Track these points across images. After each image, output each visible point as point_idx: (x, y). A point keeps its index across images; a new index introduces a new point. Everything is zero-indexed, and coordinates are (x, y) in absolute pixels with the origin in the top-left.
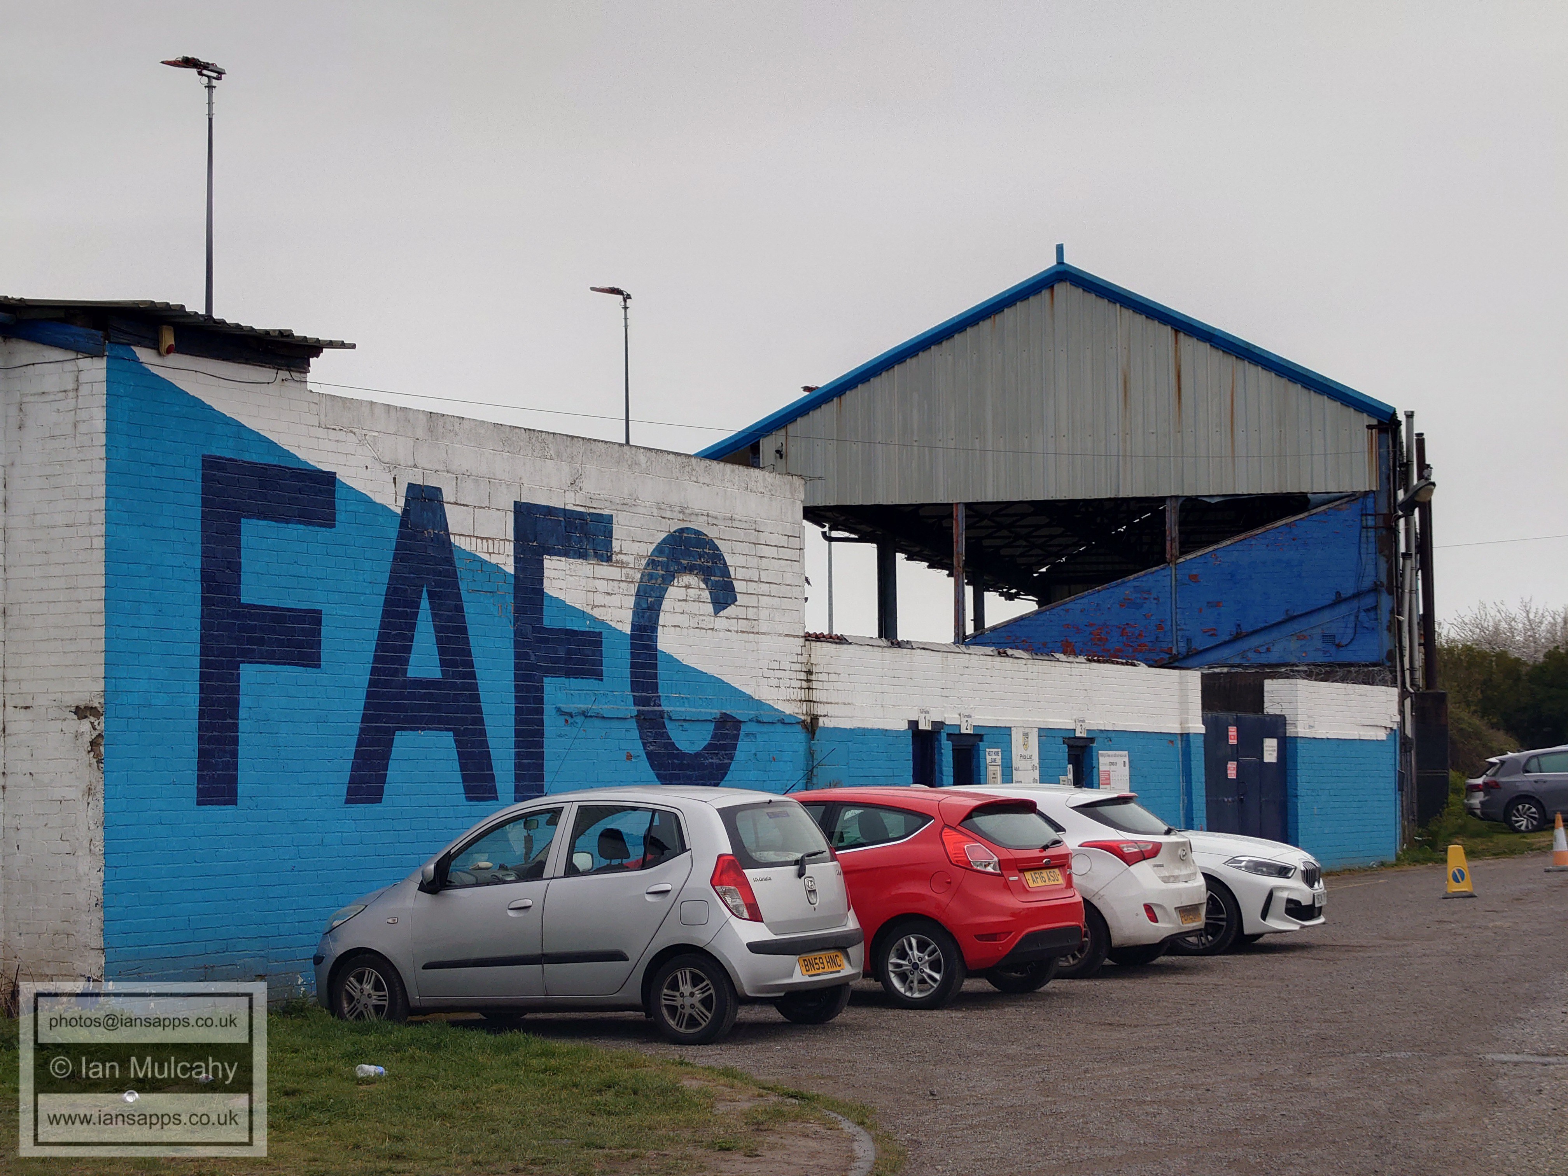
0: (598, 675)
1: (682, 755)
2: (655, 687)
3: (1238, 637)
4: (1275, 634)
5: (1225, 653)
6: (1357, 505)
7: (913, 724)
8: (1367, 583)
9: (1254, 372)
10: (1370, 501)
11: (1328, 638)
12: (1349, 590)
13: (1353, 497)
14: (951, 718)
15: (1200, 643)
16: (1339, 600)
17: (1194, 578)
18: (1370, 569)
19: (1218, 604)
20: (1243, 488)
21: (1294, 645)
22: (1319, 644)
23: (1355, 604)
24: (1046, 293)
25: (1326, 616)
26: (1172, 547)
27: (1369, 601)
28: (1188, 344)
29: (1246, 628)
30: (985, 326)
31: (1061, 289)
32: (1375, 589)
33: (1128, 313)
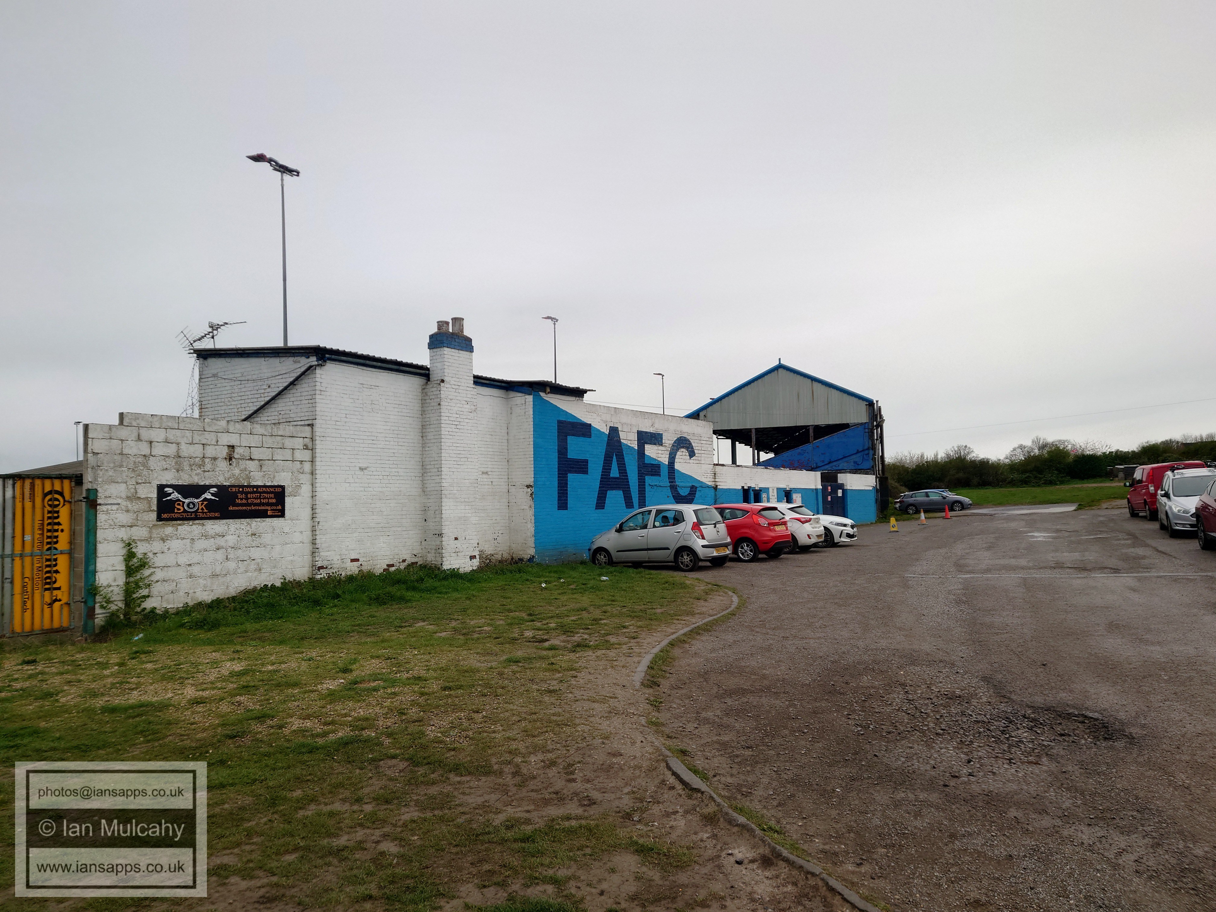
0: (660, 475)
1: (682, 496)
2: (674, 478)
3: (830, 463)
4: (840, 461)
5: (827, 467)
6: (863, 426)
7: (743, 487)
8: (866, 447)
9: (834, 391)
10: (867, 425)
11: (855, 462)
12: (861, 449)
13: (862, 424)
14: (753, 486)
15: (820, 464)
16: (858, 452)
17: (818, 447)
18: (867, 443)
19: (824, 454)
20: (831, 422)
21: (845, 464)
22: (852, 464)
23: (862, 453)
24: (776, 372)
25: (854, 456)
26: (811, 439)
27: (866, 452)
28: (816, 384)
29: (832, 460)
30: (760, 381)
31: (780, 370)
32: (868, 449)
33: (798, 376)
